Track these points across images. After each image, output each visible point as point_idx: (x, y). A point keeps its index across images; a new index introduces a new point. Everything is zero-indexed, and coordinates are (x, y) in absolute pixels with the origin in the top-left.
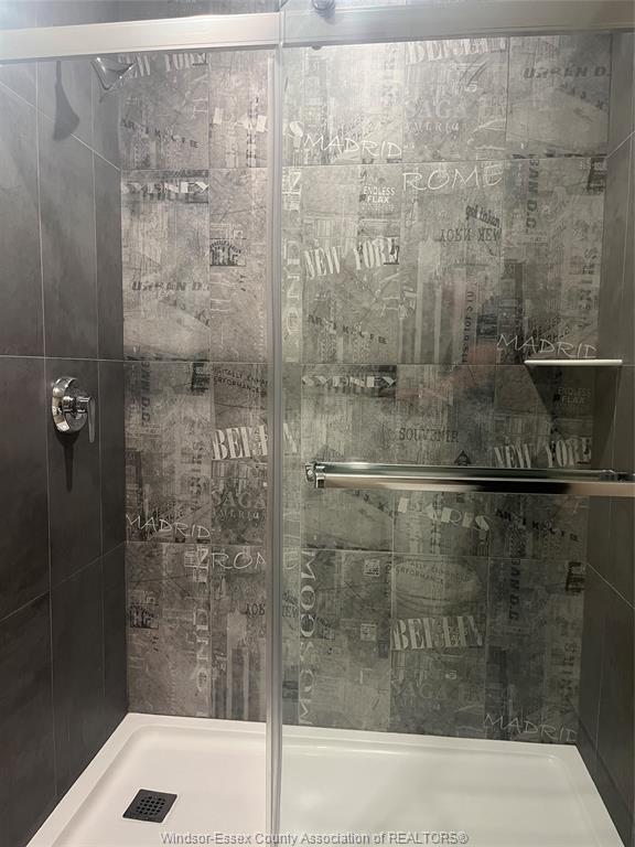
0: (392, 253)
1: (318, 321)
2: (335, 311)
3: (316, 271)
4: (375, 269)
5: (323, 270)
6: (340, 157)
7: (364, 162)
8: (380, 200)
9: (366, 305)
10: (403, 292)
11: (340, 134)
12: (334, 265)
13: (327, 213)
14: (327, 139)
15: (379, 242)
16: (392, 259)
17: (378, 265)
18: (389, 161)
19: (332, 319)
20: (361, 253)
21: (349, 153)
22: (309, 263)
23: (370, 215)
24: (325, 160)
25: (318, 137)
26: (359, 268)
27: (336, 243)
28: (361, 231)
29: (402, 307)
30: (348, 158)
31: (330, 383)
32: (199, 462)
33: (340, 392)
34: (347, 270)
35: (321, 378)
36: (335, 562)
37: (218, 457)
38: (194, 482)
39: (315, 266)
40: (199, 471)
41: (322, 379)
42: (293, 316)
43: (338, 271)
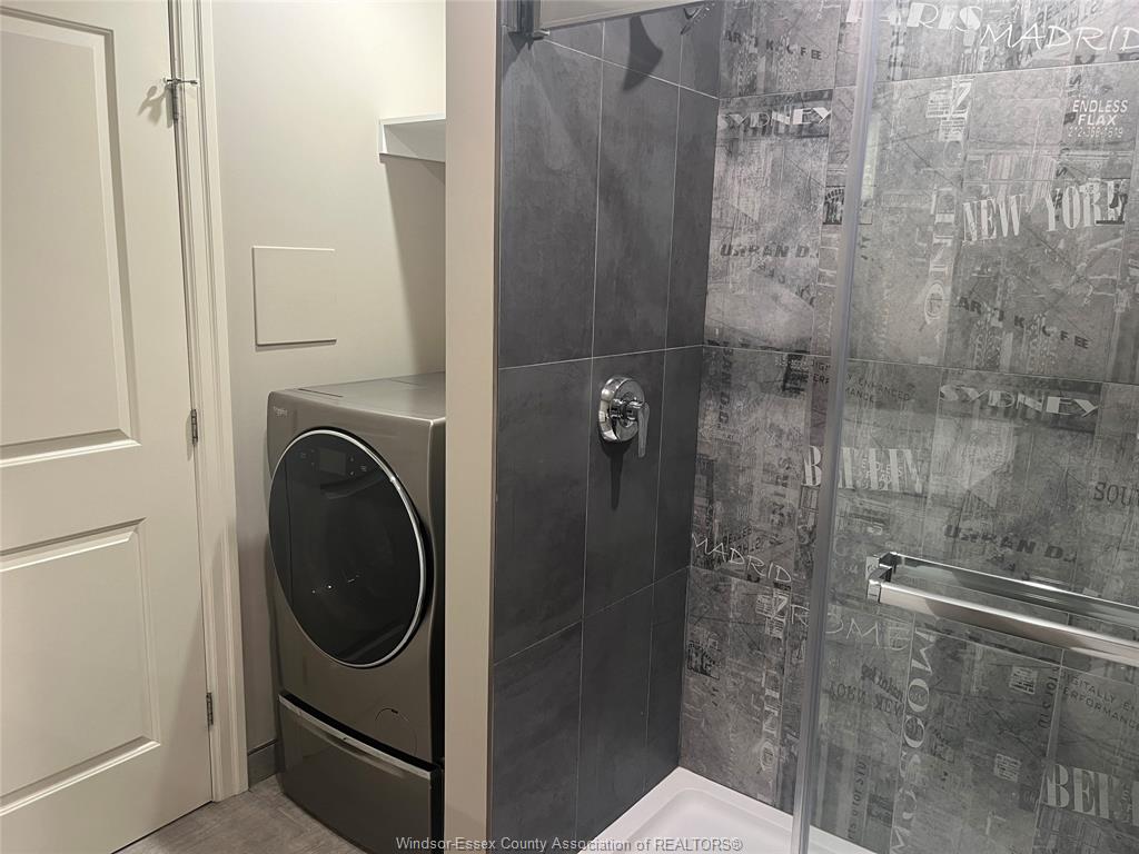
0: (1114, 205)
1: (976, 306)
2: (1005, 292)
3: (979, 234)
4: (1079, 230)
5: (990, 232)
6: (1037, 56)
7: (1078, 61)
8: (1101, 121)
9: (1058, 285)
10: (1126, 268)
11: (1040, 21)
12: (1011, 224)
13: (1007, 145)
14: (1018, 30)
15: (1092, 188)
16: (1112, 215)
17: (1087, 224)
18: (1122, 57)
19: (998, 304)
20: (1059, 204)
21: (1053, 49)
22: (970, 219)
23: (1081, 145)
24: (1012, 61)
25: (1004, 27)
26: (1052, 227)
27: (1017, 190)
28: (1063, 171)
29: (1122, 293)
30: (1051, 56)
31: (985, 400)
32: (785, 485)
33: (1000, 414)
34: (1032, 231)
35: (970, 391)
36: (965, 657)
37: (809, 482)
38: (776, 509)
39: (979, 225)
40: (784, 496)
41: (972, 393)
42: (935, 298)
43: (1016, 234)
